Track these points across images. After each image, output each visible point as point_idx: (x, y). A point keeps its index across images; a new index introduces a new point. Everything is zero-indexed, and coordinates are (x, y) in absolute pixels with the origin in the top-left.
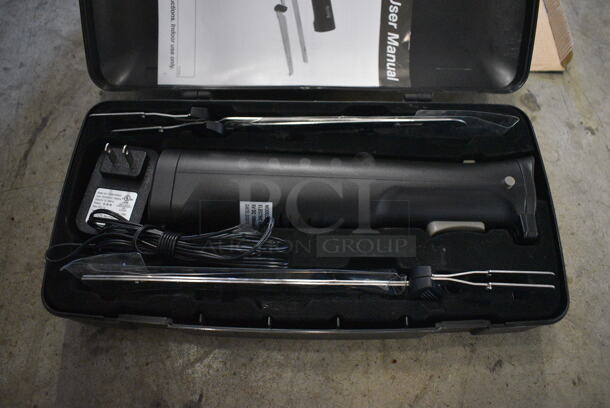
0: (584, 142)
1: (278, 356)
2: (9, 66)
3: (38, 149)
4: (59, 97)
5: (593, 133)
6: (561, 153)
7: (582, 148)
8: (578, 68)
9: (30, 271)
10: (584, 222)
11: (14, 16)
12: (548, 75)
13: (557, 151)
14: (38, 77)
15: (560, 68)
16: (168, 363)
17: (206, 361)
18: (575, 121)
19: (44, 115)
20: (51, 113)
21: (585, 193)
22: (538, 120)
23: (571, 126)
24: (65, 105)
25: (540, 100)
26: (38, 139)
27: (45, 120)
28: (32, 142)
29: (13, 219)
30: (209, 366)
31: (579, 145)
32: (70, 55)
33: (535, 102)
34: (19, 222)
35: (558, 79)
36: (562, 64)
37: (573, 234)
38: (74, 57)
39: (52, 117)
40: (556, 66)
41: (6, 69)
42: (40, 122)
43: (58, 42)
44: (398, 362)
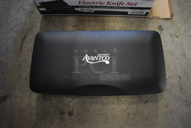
0: (175, 40)
1: (91, 100)
2: (13, 20)
3: (24, 45)
4: (28, 29)
5: (178, 38)
6: (168, 43)
7: (174, 42)
8: (175, 18)
9: (26, 79)
10: (173, 63)
11: (12, 4)
12: (166, 20)
13: (167, 43)
14: (22, 23)
15: (170, 18)
16: (64, 102)
17: (73, 101)
18: (173, 34)
19: (25, 35)
20: (27, 34)
21: (173, 55)
22: (162, 34)
23: (171, 35)
24: (30, 32)
25: (163, 28)
26: (24, 42)
27: (25, 36)
28: (22, 43)
29: (20, 65)
30: (74, 103)
31: (173, 41)
32: (30, 16)
33: (162, 28)
34: (22, 66)
35: (169, 21)
36: (171, 16)
37: (169, 67)
38: (31, 17)
39: (27, 35)
40: (169, 17)
41: (12, 21)
42: (24, 37)
43: (26, 12)
44: (121, 101)
